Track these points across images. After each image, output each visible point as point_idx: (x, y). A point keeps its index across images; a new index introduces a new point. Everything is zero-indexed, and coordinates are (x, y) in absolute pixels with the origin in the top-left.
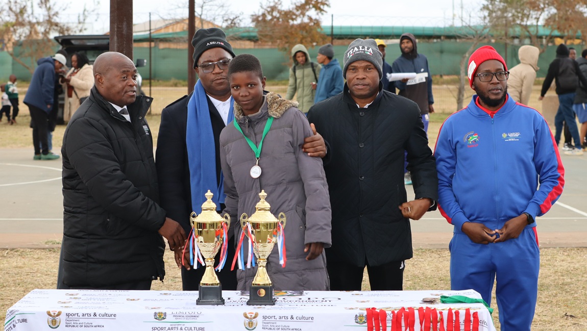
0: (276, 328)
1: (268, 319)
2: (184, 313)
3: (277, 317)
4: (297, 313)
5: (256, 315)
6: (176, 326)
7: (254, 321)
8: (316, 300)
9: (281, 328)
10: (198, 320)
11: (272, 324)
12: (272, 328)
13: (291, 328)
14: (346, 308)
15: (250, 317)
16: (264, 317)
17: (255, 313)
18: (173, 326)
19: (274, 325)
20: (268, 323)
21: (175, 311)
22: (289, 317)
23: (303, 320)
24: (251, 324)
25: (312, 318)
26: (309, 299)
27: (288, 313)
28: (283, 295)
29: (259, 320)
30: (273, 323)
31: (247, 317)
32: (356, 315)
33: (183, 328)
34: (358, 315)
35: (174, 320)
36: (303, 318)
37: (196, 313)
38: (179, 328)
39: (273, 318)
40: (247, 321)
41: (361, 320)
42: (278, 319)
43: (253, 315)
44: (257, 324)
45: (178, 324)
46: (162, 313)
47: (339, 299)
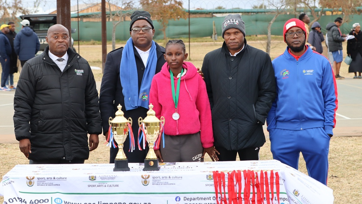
0: (161, 183)
1: (155, 179)
2: (107, 176)
3: (161, 177)
4: (172, 174)
5: (148, 176)
6: (102, 184)
7: (148, 180)
8: (184, 167)
9: (163, 183)
10: (115, 180)
11: (158, 182)
12: (158, 184)
13: (169, 183)
14: (201, 171)
15: (145, 178)
16: (153, 178)
17: (148, 175)
18: (101, 184)
20: (156, 181)
21: (101, 175)
22: (168, 177)
23: (176, 179)
24: (145, 182)
25: (181, 177)
26: (179, 167)
27: (167, 175)
28: (164, 165)
29: (150, 179)
30: (159, 181)
31: (143, 178)
32: (207, 175)
33: (106, 185)
34: (208, 175)
35: (100, 180)
36: (176, 177)
37: (114, 176)
38: (104, 186)
39: (159, 178)
40: (143, 180)
41: (210, 178)
42: (161, 179)
43: (147, 177)
44: (149, 182)
45: (103, 183)
46: (93, 176)
47: (197, 166)
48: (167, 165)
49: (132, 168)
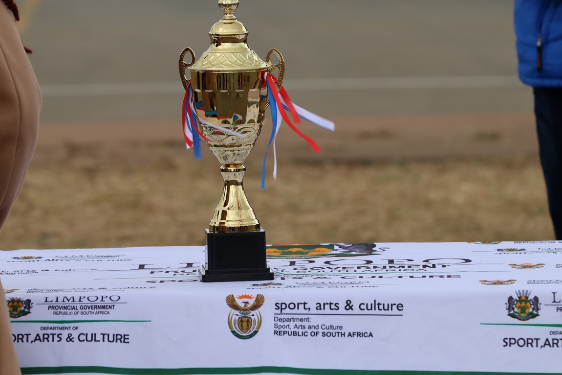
0: (309, 331)
1: (287, 311)
2: (77, 299)
3: (312, 305)
4: (361, 294)
5: (257, 300)
6: (57, 332)
7: (254, 315)
8: (410, 263)
9: (321, 331)
10: (113, 314)
11: (298, 324)
12: (300, 331)
13: (346, 330)
14: (484, 282)
15: (242, 305)
16: (279, 306)
17: (255, 296)
18: (49, 332)
19: (303, 323)
20: (289, 320)
21: (52, 296)
22: (342, 305)
23: (377, 312)
24: (245, 324)
25: (400, 307)
26: (391, 261)
27: (340, 295)
28: (324, 255)
29: (267, 312)
30: (301, 320)
31: (236, 307)
32: (511, 299)
33: (75, 335)
34: (515, 297)
35: (50, 315)
36: (376, 305)
37: (107, 300)
38: (65, 336)
39: (301, 306)
40: (236, 315)
41: (523, 310)
42: (313, 310)
43: (252, 302)
44: (260, 323)
45: (61, 325)
47: (468, 261)
48: (337, 255)
49: (190, 270)
